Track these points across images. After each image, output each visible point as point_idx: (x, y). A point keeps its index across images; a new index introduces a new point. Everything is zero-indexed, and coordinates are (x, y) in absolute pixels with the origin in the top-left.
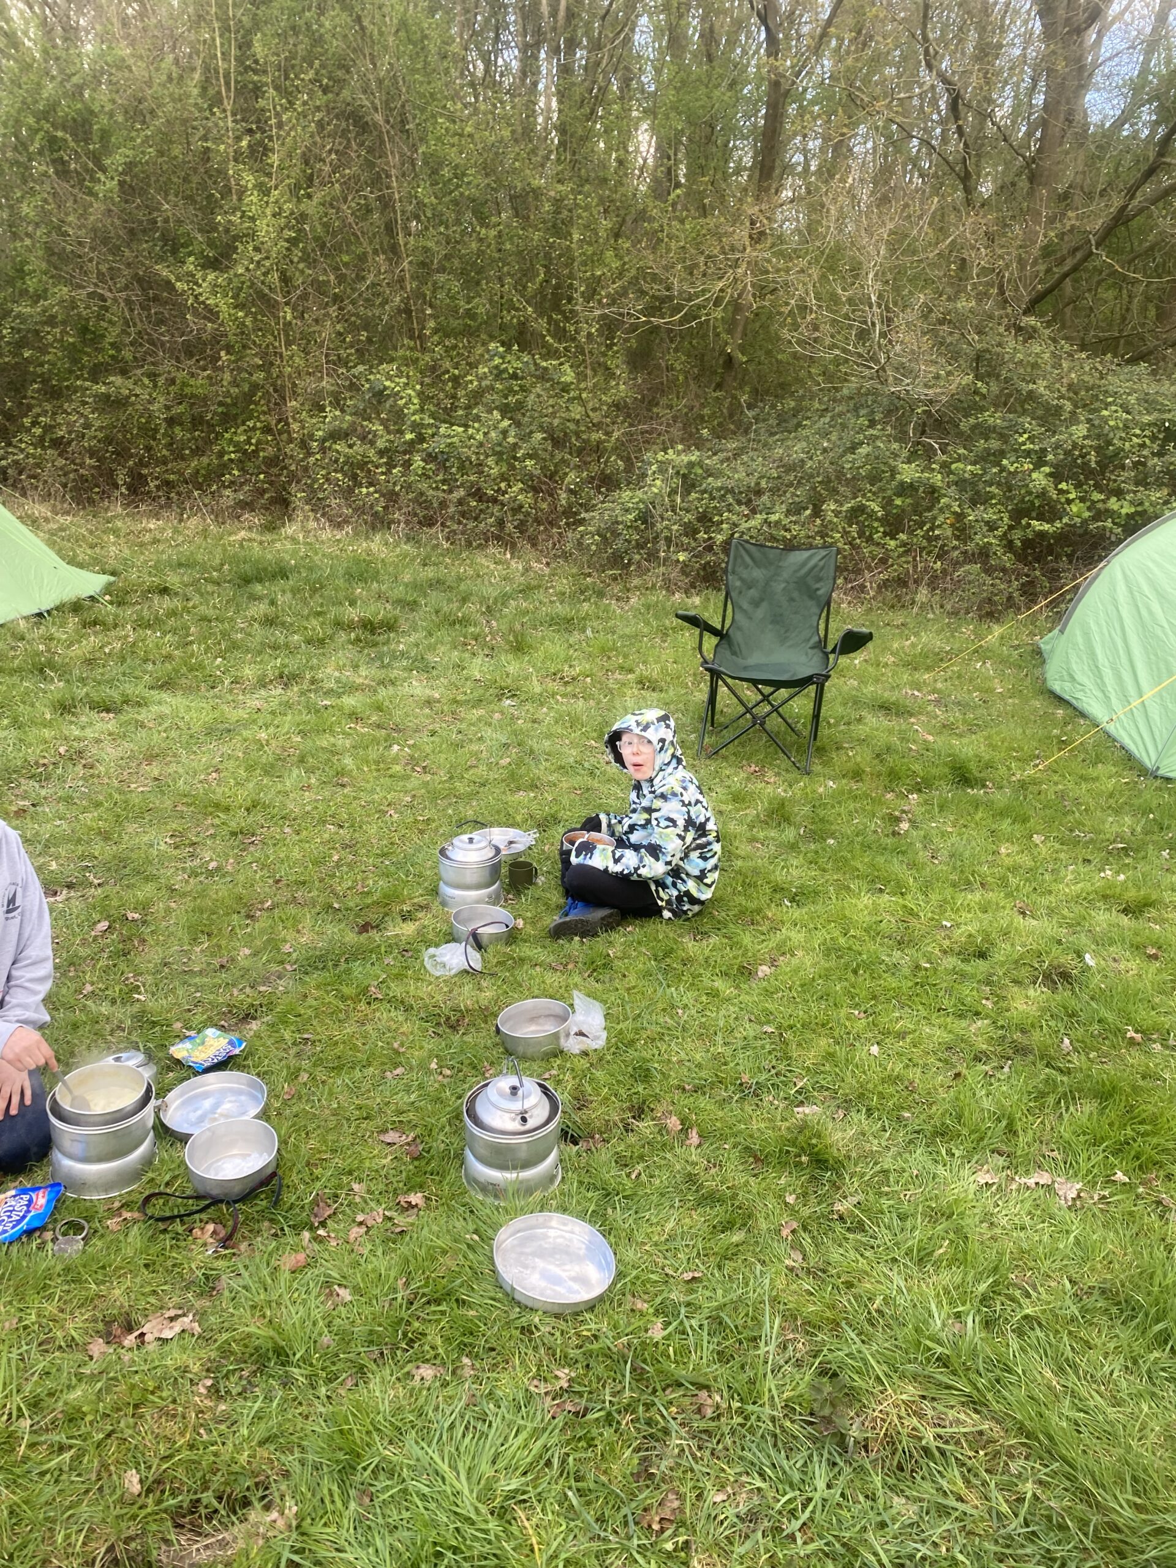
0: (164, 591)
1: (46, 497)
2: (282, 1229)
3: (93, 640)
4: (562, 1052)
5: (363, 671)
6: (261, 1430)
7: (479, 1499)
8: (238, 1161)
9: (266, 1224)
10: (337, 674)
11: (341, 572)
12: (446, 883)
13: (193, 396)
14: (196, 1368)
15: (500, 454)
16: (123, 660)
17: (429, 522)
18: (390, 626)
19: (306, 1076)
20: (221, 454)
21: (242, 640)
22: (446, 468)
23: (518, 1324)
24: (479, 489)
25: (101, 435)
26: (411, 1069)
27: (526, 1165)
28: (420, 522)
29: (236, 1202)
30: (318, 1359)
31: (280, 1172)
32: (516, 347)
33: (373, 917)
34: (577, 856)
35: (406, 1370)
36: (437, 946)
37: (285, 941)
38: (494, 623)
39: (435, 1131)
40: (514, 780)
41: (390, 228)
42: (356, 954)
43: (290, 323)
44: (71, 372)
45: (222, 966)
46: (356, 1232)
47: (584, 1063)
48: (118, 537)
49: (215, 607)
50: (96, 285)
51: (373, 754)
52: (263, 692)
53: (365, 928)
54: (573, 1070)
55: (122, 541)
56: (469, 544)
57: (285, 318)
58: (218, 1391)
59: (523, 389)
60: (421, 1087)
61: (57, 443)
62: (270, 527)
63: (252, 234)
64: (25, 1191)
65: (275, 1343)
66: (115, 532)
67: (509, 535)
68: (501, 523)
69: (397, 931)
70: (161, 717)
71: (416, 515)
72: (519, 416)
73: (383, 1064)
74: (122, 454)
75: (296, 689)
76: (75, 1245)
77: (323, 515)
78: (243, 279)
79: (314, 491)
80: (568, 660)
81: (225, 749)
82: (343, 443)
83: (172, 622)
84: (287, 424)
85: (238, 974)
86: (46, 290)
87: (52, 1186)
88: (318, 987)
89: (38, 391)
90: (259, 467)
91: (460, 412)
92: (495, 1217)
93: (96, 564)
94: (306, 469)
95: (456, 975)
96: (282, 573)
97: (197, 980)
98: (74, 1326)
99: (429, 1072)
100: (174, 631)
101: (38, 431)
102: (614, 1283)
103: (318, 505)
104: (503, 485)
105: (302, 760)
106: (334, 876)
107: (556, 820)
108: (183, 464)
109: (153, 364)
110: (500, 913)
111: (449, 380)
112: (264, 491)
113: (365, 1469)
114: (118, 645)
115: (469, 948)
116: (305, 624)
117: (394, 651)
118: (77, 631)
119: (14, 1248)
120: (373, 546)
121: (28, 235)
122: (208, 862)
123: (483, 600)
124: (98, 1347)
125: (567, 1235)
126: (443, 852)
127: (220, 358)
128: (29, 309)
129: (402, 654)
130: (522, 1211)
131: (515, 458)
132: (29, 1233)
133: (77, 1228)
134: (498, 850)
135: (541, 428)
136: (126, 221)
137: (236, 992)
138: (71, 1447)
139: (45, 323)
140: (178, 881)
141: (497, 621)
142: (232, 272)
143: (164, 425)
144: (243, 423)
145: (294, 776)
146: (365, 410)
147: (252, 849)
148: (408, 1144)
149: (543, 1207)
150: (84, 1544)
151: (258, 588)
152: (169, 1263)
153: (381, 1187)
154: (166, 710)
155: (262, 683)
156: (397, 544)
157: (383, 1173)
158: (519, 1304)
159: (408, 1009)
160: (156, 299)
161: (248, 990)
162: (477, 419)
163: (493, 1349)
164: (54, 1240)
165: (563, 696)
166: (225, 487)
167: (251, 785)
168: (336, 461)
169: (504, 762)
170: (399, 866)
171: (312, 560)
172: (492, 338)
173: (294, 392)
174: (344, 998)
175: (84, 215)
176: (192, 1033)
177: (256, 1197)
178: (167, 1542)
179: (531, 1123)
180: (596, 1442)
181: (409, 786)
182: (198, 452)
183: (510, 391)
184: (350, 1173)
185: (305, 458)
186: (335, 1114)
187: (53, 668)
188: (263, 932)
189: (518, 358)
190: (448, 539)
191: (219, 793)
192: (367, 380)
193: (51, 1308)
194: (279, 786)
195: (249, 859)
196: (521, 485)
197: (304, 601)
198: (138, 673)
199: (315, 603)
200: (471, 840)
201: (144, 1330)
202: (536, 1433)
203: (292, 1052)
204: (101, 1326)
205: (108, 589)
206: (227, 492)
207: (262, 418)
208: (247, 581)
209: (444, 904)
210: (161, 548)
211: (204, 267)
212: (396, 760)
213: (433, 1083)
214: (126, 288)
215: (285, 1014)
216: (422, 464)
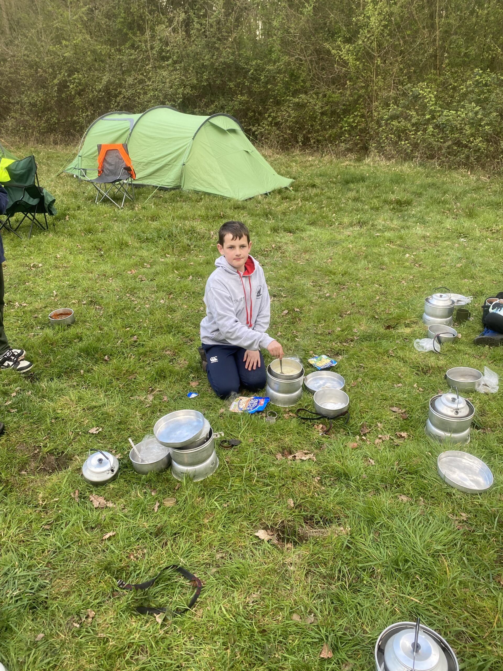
0: (314, 186)
1: (270, 147)
2: (348, 433)
3: (285, 205)
4: (476, 391)
5: (395, 222)
6: (338, 499)
7: (424, 548)
8: (333, 404)
9: (342, 430)
10: (383, 223)
11: (388, 179)
12: (428, 314)
13: (333, 102)
14: (314, 472)
15: (472, 123)
16: (297, 213)
17: (432, 157)
18: (408, 203)
19: (361, 379)
20: (341, 128)
21: (344, 207)
22: (443, 131)
23: (446, 491)
24: (459, 141)
25: (294, 120)
26: (405, 385)
27: (456, 431)
28: (427, 157)
29: (331, 419)
30: (361, 482)
31: (349, 412)
32: (489, 70)
33: (392, 323)
34: (493, 309)
35: (396, 494)
36: (420, 339)
37: (354, 327)
38: (458, 204)
39: (414, 411)
40: (463, 273)
41: (432, 16)
42: (384, 337)
43: (379, 66)
44: (285, 93)
45: (329, 333)
46: (377, 441)
47: (486, 398)
48: (297, 164)
49: (333, 193)
50: (299, 55)
51: (397, 257)
52: (351, 228)
53: (388, 327)
54: (480, 399)
55: (298, 165)
56: (450, 167)
57: (377, 63)
58: (322, 482)
59: (489, 91)
60: (409, 393)
61: (277, 124)
62: (359, 160)
63: (367, 25)
64: (257, 398)
65: (344, 471)
66: (296, 161)
67: (471, 163)
68: (468, 157)
69: (402, 331)
70: (310, 236)
71: (426, 154)
72: (485, 105)
73: (393, 381)
74: (301, 129)
75: (365, 228)
76: (273, 420)
77: (383, 155)
78: (360, 46)
79: (380, 143)
80: (496, 222)
81: (335, 250)
82: (396, 121)
83: (316, 198)
84: (372, 113)
85: (335, 337)
86: (279, 59)
87: (266, 398)
88: (367, 347)
89: (272, 102)
90: (357, 133)
91: (455, 104)
92: (439, 448)
93: (287, 174)
94: (378, 133)
95: (428, 352)
96: (363, 179)
97: (319, 337)
98: (272, 446)
99: (413, 388)
100: (316, 202)
101: (270, 119)
102: (492, 487)
103: (381, 149)
104: (471, 139)
105: (366, 257)
106: (376, 305)
107: (482, 294)
108: (325, 132)
109: (318, 88)
110: (452, 330)
111: (451, 88)
112: (358, 144)
113: (377, 524)
114: (295, 207)
115: (435, 341)
116: (371, 201)
117: (410, 214)
118: (279, 201)
119: (253, 416)
120: (403, 168)
121: (275, 35)
122: (326, 294)
123: (454, 193)
124: (279, 456)
125: (471, 463)
126: (427, 300)
127: (346, 84)
128: (272, 67)
129: (413, 215)
130: (451, 449)
131: (480, 125)
132: (258, 412)
133: (274, 415)
134: (453, 302)
135: (496, 110)
136: (314, 25)
137: (334, 344)
138: (271, 485)
139: (278, 73)
140: (314, 299)
141: (460, 203)
142: (356, 44)
143: (320, 115)
144: (353, 113)
145: (363, 263)
146: (408, 105)
147: (343, 290)
148: (402, 413)
149: (461, 449)
150: (274, 518)
151: (352, 185)
152: (305, 434)
153: (390, 427)
154: (312, 233)
155: (351, 225)
156: (415, 167)
157: (391, 422)
158: (446, 483)
159: (405, 362)
160: (322, 59)
161: (339, 344)
162: (463, 107)
163: (433, 498)
164: (266, 416)
165: (491, 239)
166: (341, 142)
167: (345, 265)
168: (392, 130)
169: (459, 265)
170: (405, 304)
171: (376, 174)
172: (476, 67)
173: (377, 98)
174: (378, 353)
175: (298, 24)
176: (317, 356)
177: (339, 419)
178: (302, 526)
179: (460, 415)
180: (477, 544)
181: (412, 272)
182: (332, 127)
183: (483, 92)
184: (377, 419)
185: (378, 128)
186: (372, 395)
187: (271, 214)
188: (346, 322)
189: (489, 76)
190: (440, 165)
191: (331, 267)
192: (411, 91)
193: (264, 438)
194: (356, 267)
195: (342, 294)
196: (481, 139)
197: (371, 191)
198: (302, 218)
199: (376, 192)
200: (441, 296)
201: (296, 455)
202: (451, 532)
203: (356, 369)
204: (281, 450)
205: (292, 185)
206: (342, 144)
207: (361, 111)
208: (347, 182)
209: (424, 322)
210: (313, 168)
211: (344, 42)
212: (407, 260)
213: (415, 392)
214: (311, 55)
215: (353, 355)
216: (432, 129)
